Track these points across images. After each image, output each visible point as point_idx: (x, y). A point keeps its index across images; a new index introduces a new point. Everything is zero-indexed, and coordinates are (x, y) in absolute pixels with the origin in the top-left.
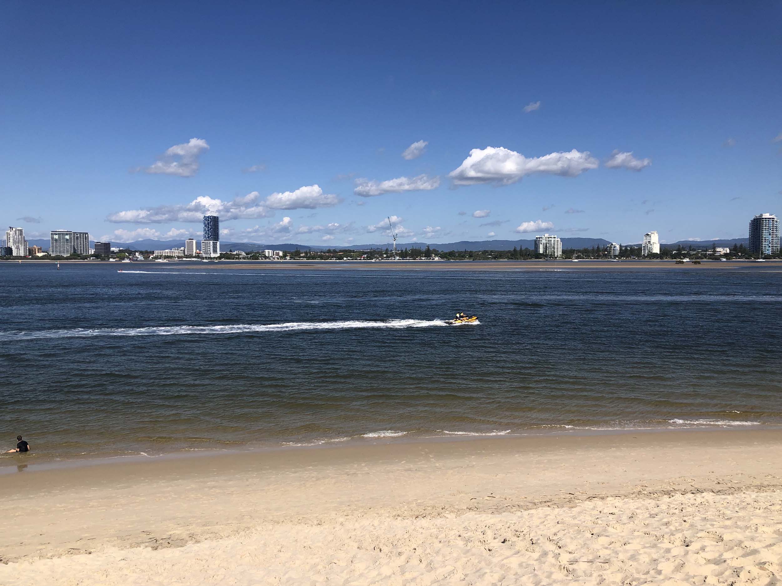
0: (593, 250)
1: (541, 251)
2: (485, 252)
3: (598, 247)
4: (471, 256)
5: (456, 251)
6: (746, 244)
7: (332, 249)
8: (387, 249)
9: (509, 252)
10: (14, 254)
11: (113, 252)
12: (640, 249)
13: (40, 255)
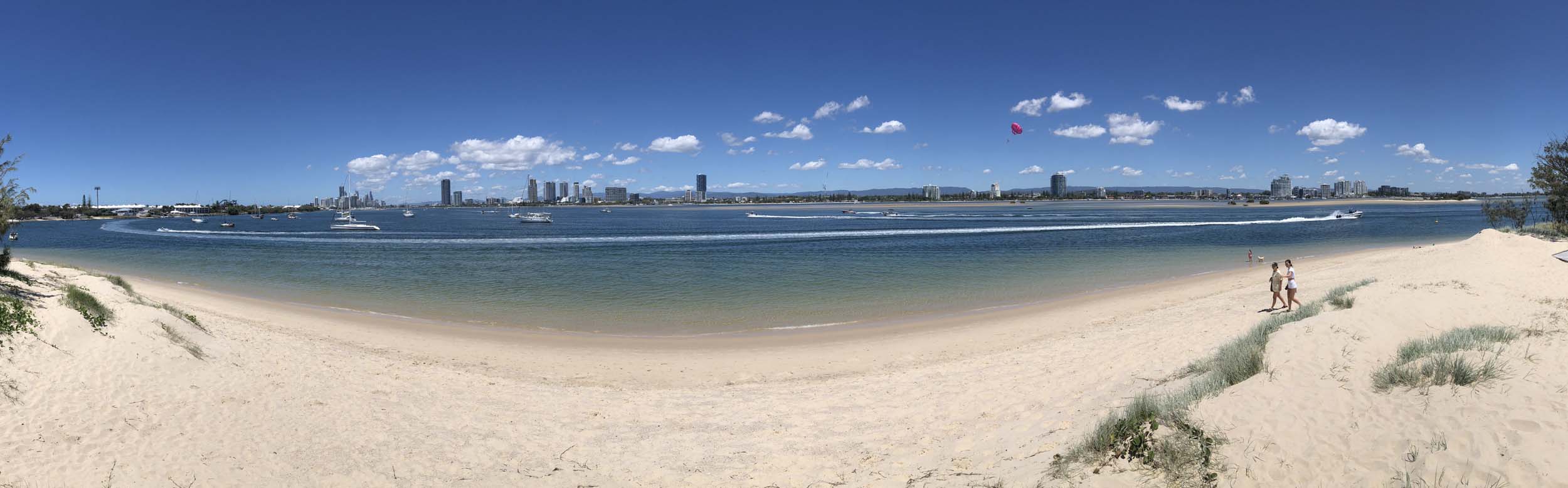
0: (960, 195)
1: (927, 196)
2: (889, 196)
3: (963, 193)
4: (879, 200)
5: (869, 195)
6: (1050, 191)
7: (782, 196)
8: (820, 195)
9: (905, 196)
10: (586, 202)
11: (641, 200)
12: (989, 195)
13: (600, 202)
